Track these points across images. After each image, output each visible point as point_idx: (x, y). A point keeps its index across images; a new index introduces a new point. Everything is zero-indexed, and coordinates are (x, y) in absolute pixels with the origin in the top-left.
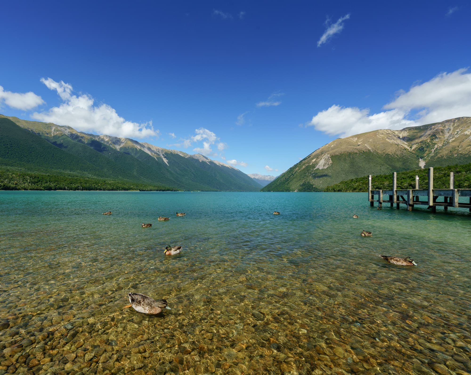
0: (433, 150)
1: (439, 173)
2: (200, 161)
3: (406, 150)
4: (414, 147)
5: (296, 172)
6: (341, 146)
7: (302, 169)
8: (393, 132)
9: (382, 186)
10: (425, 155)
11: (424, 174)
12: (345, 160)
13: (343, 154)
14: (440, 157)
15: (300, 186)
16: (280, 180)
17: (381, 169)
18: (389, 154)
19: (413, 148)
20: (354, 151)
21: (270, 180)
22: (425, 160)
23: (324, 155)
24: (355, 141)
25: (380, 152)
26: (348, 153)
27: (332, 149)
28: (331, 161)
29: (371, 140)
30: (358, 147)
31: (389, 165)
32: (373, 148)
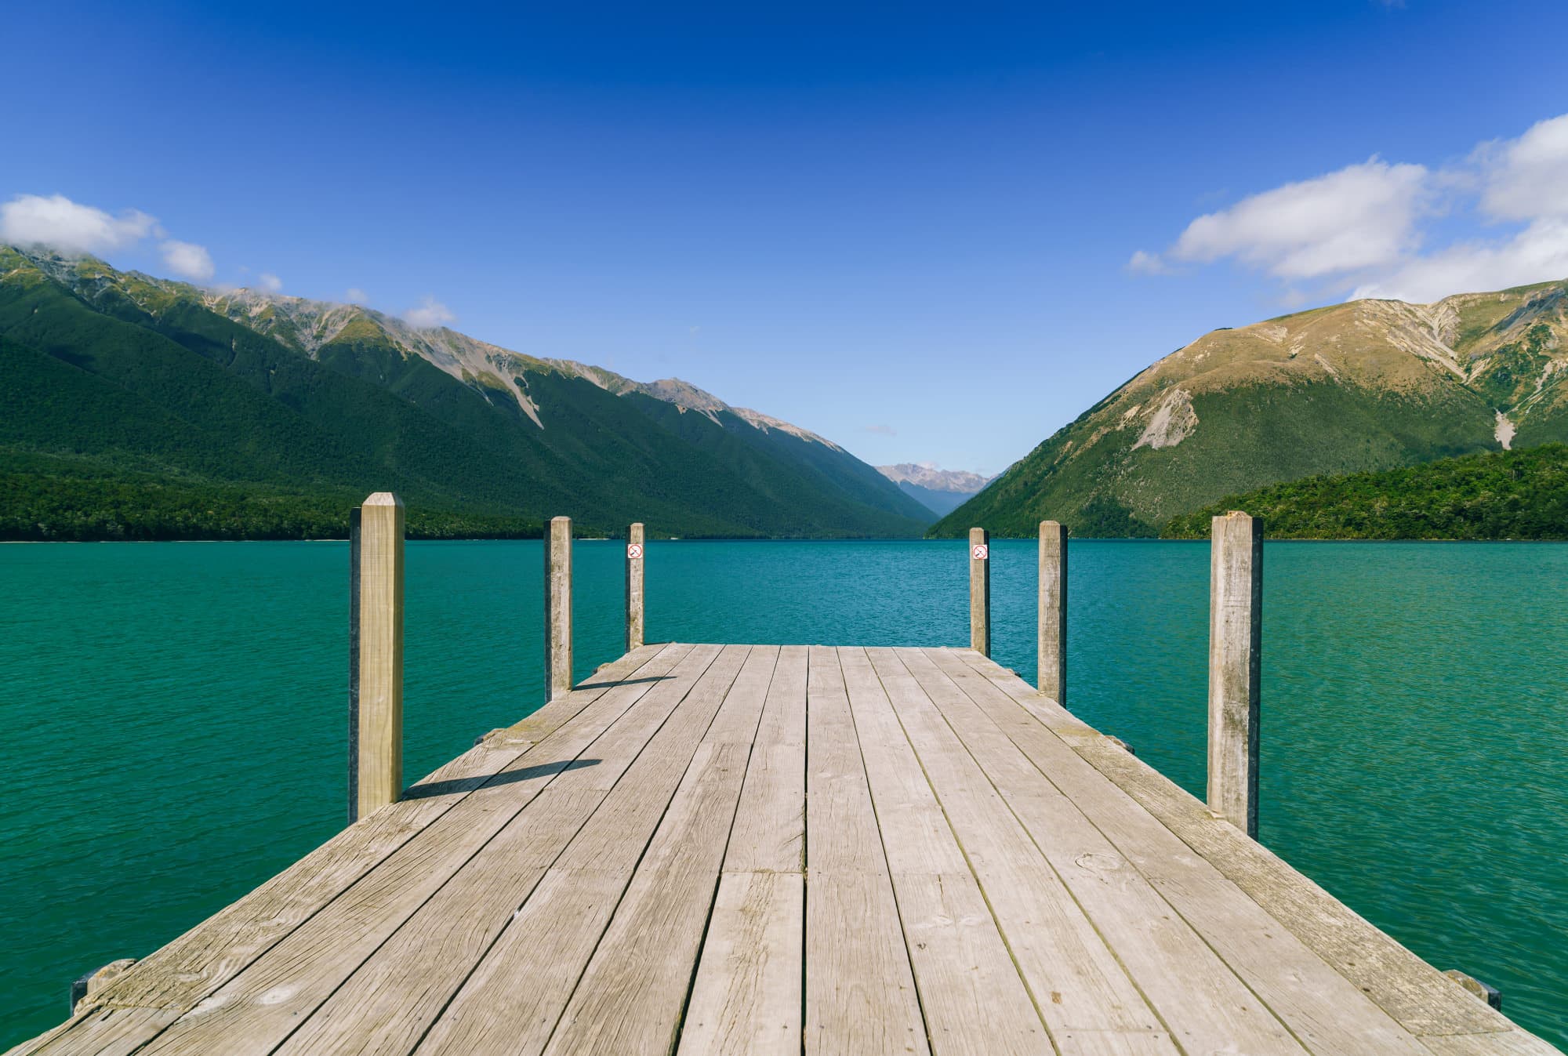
0: (1539, 382)
1: (1554, 468)
2: (681, 410)
3: (1451, 378)
4: (1479, 368)
5: (1066, 458)
6: (1231, 357)
7: (1088, 445)
8: (1410, 311)
9: (1364, 514)
10: (1515, 399)
11: (1505, 470)
12: (1244, 412)
13: (1237, 391)
14: (1562, 406)
15: (1081, 512)
16: (1002, 492)
17: (1368, 451)
18: (1397, 395)
19: (1475, 373)
20: (1277, 378)
21: (966, 490)
22: (1513, 417)
23: (1169, 392)
24: (1279, 340)
25: (1365, 386)
26: (1254, 385)
27: (1199, 370)
28: (1195, 416)
29: (1334, 339)
30: (1290, 364)
31: (1396, 435)
32: (1343, 367)
